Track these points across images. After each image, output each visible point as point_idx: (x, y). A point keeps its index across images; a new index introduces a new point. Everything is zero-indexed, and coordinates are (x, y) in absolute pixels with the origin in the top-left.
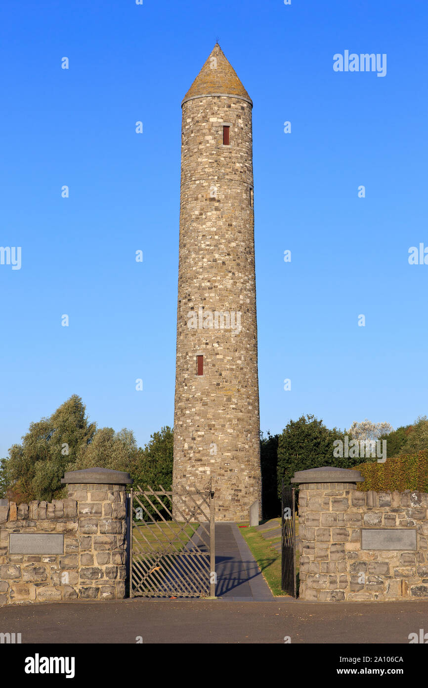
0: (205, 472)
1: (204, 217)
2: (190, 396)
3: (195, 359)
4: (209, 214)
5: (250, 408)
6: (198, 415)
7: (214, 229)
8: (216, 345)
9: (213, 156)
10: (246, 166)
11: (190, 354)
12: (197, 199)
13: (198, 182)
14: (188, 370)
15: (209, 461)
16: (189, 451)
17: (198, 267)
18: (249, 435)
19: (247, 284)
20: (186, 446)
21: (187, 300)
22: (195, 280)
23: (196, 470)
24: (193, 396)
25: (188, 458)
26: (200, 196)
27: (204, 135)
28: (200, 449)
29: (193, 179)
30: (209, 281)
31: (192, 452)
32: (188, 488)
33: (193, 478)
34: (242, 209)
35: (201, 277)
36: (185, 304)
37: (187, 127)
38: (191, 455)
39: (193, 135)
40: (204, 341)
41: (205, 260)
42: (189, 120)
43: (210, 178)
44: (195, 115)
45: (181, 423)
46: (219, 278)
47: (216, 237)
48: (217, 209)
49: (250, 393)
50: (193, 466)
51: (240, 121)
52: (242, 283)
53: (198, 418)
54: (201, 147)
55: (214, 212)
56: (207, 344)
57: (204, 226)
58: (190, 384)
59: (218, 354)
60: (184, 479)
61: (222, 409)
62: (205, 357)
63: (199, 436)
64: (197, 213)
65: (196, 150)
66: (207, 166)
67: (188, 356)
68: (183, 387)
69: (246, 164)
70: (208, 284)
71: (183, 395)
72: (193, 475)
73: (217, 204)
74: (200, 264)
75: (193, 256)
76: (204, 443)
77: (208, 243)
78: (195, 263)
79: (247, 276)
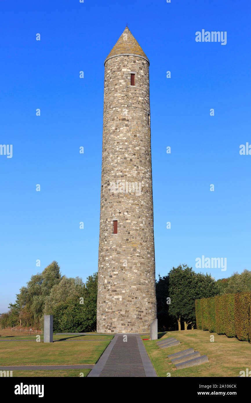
0: (118, 299)
1: (118, 130)
2: (109, 248)
3: (112, 223)
4: (121, 129)
5: (149, 256)
6: (114, 260)
7: (125, 138)
8: (126, 213)
9: (124, 93)
10: (145, 100)
11: (109, 220)
12: (113, 120)
13: (114, 109)
14: (107, 230)
15: (121, 291)
16: (108, 285)
17: (114, 163)
18: (148, 274)
19: (147, 174)
20: (106, 281)
21: (107, 184)
22: (112, 172)
23: (112, 298)
24: (111, 248)
25: (107, 290)
26: (116, 117)
27: (118, 79)
28: (115, 283)
29: (111, 107)
30: (121, 172)
31: (110, 285)
32: (107, 310)
33: (110, 303)
34: (143, 126)
35: (116, 169)
36: (106, 187)
37: (107, 76)
38: (109, 288)
39: (111, 80)
40: (118, 211)
41: (119, 158)
42: (109, 71)
43: (122, 106)
44: (112, 68)
45: (102, 266)
46: (128, 170)
47: (126, 143)
48: (127, 125)
49: (149, 246)
50: (110, 295)
51: (142, 71)
52: (143, 173)
53: (114, 262)
54: (116, 87)
55: (125, 127)
56: (120, 213)
57: (118, 137)
58: (109, 240)
59: (127, 219)
60: (104, 304)
61: (130, 256)
62: (118, 221)
63: (115, 275)
64: (114, 128)
65: (113, 89)
66: (120, 99)
67: (107, 221)
68: (104, 242)
69: (146, 99)
70: (121, 174)
71: (104, 247)
72: (110, 301)
73: (126, 122)
74: (116, 161)
75: (111, 156)
76: (118, 279)
77: (121, 147)
78: (113, 161)
79: (146, 169)
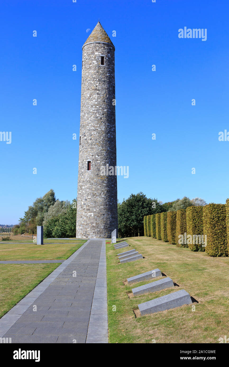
0: (91, 215)
1: (92, 97)
2: (85, 180)
3: (87, 163)
4: (94, 96)
5: (113, 186)
6: (88, 189)
7: (97, 103)
8: (97, 156)
9: (96, 70)
10: (111, 75)
11: (85, 161)
12: (89, 89)
13: (89, 82)
14: (83, 168)
15: (93, 210)
16: (84, 206)
17: (89, 120)
18: (112, 198)
19: (112, 129)
20: (82, 203)
21: (83, 136)
22: (87, 127)
23: (87, 214)
24: (86, 180)
25: (83, 209)
26: (90, 88)
27: (92, 60)
28: (89, 204)
29: (87, 80)
30: (94, 127)
31: (85, 206)
32: (83, 223)
33: (85, 218)
35: (90, 125)
36: (83, 138)
37: (84, 58)
38: (85, 207)
39: (87, 61)
40: (91, 154)
41: (92, 117)
42: (85, 54)
43: (95, 80)
44: (88, 52)
45: (80, 192)
47: (97, 107)
48: (98, 94)
49: (113, 179)
50: (86, 213)
53: (88, 190)
54: (91, 66)
55: (97, 95)
56: (93, 156)
57: (92, 102)
58: (85, 174)
59: (97, 160)
60: (81, 219)
61: (99, 186)
62: (91, 162)
63: (89, 199)
64: (88, 96)
65: (88, 67)
66: (93, 74)
67: (83, 162)
68: (81, 176)
69: (112, 75)
70: (93, 128)
71: (81, 180)
72: (85, 217)
73: (98, 92)
74: (90, 119)
75: (87, 115)
76: (91, 202)
77: (93, 109)
79: (111, 125)
